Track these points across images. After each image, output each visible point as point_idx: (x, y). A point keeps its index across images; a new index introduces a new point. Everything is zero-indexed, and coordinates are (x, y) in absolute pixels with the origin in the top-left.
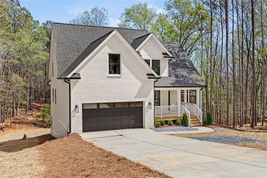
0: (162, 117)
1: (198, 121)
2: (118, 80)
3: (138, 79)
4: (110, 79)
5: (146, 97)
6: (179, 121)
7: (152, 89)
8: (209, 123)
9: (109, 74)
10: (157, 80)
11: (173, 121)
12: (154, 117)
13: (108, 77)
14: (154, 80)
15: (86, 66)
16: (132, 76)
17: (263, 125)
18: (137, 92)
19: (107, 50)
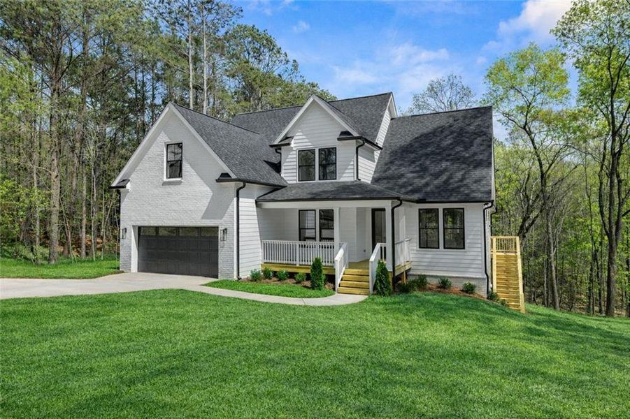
2: (177, 187)
4: (167, 186)
7: (231, 202)
9: (167, 178)
13: (164, 184)
14: (233, 185)
15: (138, 168)
16: (199, 180)
18: (205, 208)
19: (164, 139)
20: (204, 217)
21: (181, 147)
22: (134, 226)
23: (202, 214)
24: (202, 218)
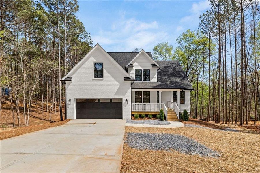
0: (145, 112)
1: (176, 117)
2: (101, 82)
3: (117, 81)
4: (95, 81)
5: (124, 95)
6: (158, 116)
7: (129, 89)
8: (185, 119)
9: (94, 77)
10: (134, 81)
11: (153, 115)
12: (131, 112)
13: (93, 80)
14: (130, 82)
15: (77, 72)
16: (113, 79)
17: (255, 123)
18: (116, 91)
19: (93, 60)
20: (116, 94)
21: (102, 65)
22: (74, 98)
23: (114, 94)
24: (114, 95)
